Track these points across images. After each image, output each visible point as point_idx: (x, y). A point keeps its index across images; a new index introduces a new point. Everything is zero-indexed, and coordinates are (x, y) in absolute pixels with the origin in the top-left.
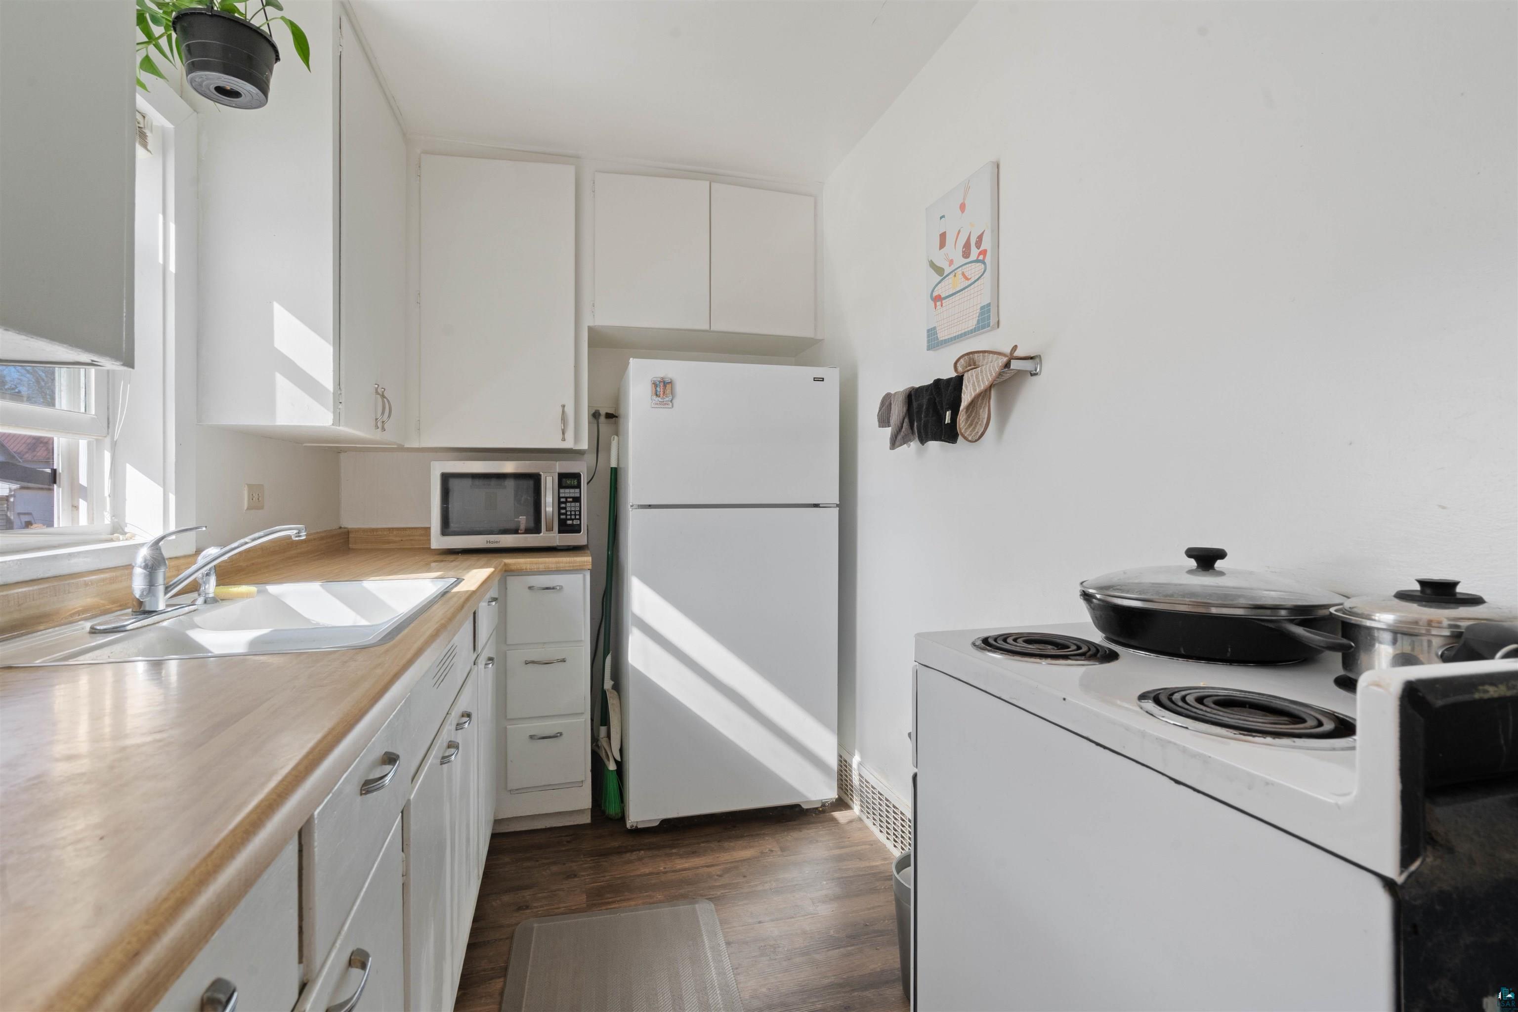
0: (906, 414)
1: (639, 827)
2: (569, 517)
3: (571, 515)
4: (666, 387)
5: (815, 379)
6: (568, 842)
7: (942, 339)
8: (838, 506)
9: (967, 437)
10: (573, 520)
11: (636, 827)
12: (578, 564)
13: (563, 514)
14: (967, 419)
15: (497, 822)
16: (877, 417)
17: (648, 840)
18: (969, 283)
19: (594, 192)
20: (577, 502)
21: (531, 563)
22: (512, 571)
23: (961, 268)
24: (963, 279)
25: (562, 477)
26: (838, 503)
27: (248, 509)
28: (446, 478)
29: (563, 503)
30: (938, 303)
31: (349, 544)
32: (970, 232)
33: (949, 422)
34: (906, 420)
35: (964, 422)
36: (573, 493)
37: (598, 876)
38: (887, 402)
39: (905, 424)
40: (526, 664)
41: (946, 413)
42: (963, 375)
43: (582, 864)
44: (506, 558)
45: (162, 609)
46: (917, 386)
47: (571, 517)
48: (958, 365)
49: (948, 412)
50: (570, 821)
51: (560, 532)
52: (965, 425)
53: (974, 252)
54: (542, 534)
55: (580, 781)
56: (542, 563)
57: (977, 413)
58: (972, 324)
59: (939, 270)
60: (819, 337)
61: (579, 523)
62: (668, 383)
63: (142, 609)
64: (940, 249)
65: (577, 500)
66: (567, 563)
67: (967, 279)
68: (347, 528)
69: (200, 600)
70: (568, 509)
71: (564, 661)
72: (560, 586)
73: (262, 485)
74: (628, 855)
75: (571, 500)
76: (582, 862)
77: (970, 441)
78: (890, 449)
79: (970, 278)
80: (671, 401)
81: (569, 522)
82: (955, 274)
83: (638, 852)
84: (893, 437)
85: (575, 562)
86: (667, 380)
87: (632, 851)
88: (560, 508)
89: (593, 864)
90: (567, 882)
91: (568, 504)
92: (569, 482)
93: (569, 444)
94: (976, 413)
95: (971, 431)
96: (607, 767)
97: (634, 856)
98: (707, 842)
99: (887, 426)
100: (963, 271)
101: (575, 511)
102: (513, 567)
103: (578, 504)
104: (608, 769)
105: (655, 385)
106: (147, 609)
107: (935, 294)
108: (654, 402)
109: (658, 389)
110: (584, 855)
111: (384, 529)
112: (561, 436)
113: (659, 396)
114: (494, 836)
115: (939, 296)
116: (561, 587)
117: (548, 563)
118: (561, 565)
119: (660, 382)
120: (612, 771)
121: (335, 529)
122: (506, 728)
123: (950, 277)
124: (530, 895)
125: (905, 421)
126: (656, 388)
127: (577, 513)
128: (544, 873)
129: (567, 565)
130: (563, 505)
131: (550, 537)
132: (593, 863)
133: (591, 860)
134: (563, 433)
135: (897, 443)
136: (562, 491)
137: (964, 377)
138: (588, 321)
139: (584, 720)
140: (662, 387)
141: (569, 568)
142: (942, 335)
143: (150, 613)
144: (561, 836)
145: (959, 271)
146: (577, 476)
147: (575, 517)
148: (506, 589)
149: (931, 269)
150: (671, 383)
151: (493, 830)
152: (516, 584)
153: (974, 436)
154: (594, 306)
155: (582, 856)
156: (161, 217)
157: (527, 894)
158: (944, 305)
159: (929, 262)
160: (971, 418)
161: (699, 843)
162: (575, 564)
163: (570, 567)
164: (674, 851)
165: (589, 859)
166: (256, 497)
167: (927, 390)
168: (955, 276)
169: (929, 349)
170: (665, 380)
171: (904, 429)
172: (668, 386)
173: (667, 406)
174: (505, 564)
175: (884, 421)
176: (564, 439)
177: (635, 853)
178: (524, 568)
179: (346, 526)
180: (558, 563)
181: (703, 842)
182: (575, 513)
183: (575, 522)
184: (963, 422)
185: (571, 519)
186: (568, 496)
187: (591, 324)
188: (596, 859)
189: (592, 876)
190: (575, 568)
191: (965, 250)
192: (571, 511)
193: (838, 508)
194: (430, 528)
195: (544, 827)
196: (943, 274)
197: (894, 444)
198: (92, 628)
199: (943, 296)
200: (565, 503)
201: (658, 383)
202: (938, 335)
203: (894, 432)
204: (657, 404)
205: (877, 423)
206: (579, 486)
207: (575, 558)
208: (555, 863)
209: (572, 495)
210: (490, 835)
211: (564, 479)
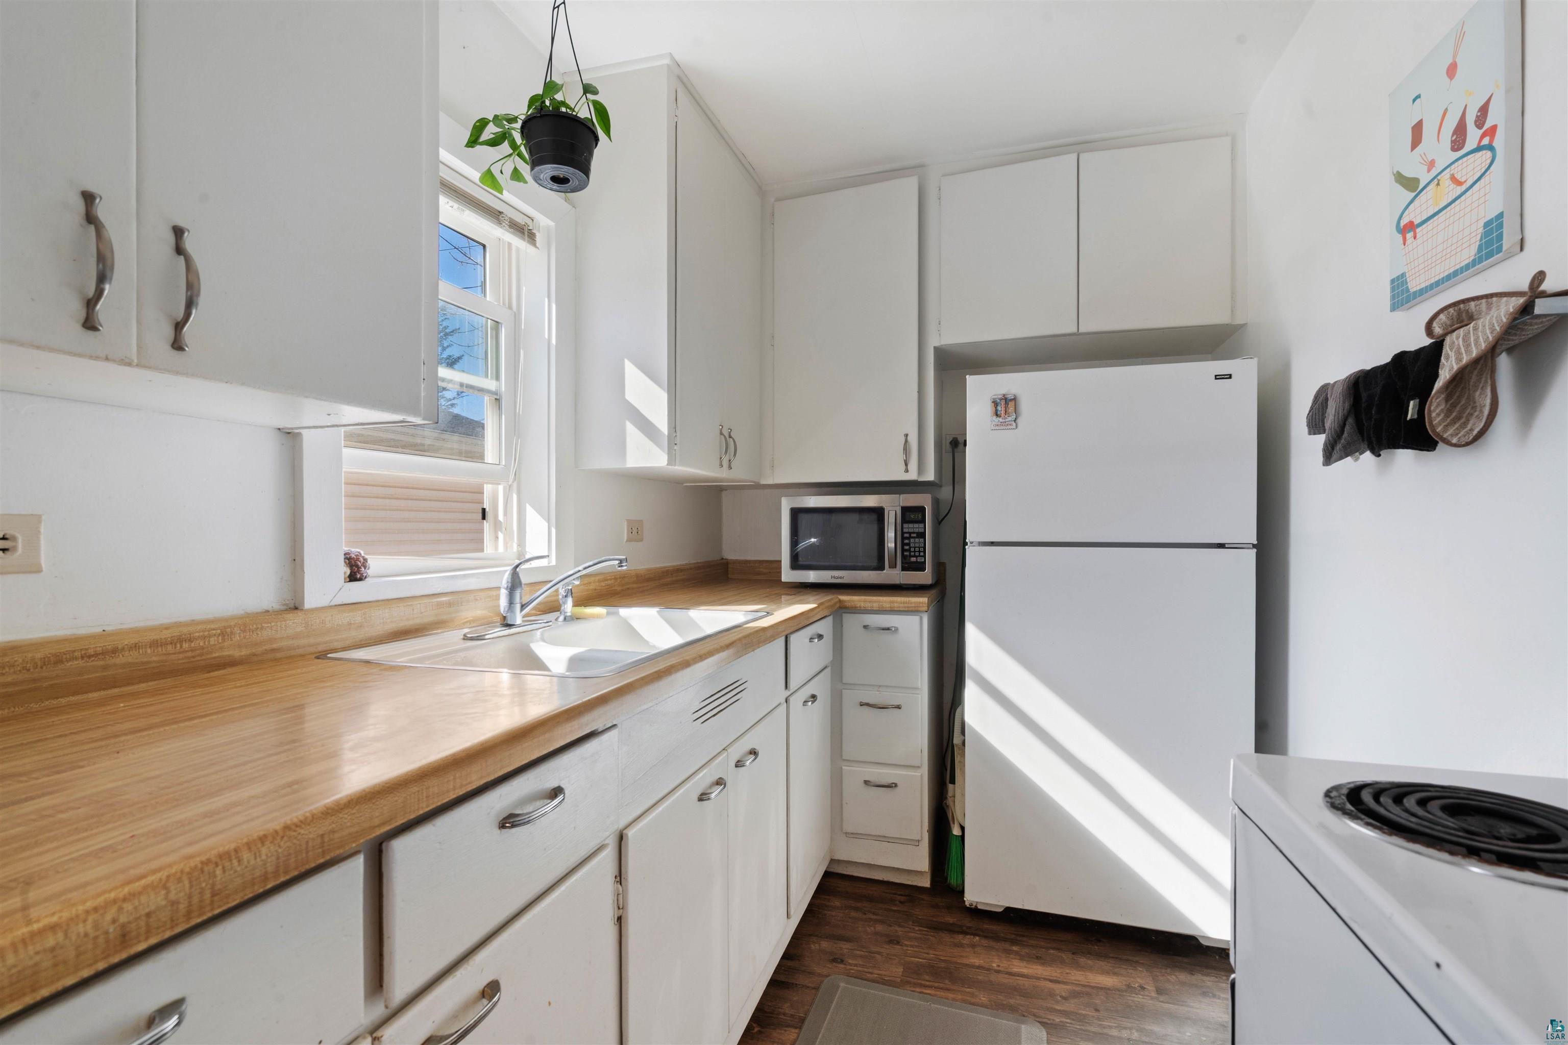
0: (1349, 412)
1: (980, 907)
2: (913, 554)
3: (915, 552)
4: (1008, 404)
5: (1217, 377)
6: (901, 902)
7: (1415, 289)
8: (1254, 546)
9: (1449, 438)
10: (916, 557)
11: (976, 906)
12: (913, 605)
13: (907, 550)
14: (1449, 412)
15: (833, 861)
16: (1306, 420)
17: (987, 926)
18: (1463, 190)
19: (940, 199)
20: (921, 538)
21: (865, 601)
22: (846, 608)
23: (1449, 169)
24: (1453, 186)
25: (905, 510)
26: (1255, 542)
27: (627, 541)
28: (796, 513)
29: (907, 538)
30: (1409, 235)
31: (728, 574)
32: (1466, 106)
33: (1416, 416)
34: (1350, 421)
35: (1442, 415)
36: (917, 527)
37: (922, 950)
38: (1322, 398)
39: (1347, 428)
40: (861, 705)
41: (1409, 403)
42: (1443, 340)
43: (909, 932)
44: (842, 594)
45: (519, 623)
46: (1368, 367)
47: (915, 554)
48: (1435, 324)
49: (1412, 403)
50: (908, 880)
51: (904, 569)
52: (1443, 420)
53: (1473, 136)
54: (885, 571)
55: (916, 840)
56: (875, 602)
57: (1471, 401)
58: (1468, 254)
59: (1409, 183)
60: (1239, 321)
61: (923, 560)
62: (1011, 400)
63: (505, 622)
64: (1412, 150)
65: (922, 535)
66: (901, 603)
67: (1459, 183)
68: (727, 559)
69: (562, 618)
70: (912, 545)
71: (899, 707)
72: (895, 627)
73: (642, 521)
74: (961, 936)
75: (915, 535)
76: (909, 930)
77: (1455, 445)
78: (1324, 465)
79: (1465, 181)
80: (1015, 421)
81: (913, 559)
82: (1439, 180)
83: (972, 937)
84: (1327, 446)
85: (909, 603)
86: (1010, 397)
87: (965, 933)
88: (903, 544)
89: (920, 936)
90: (888, 947)
91: (912, 540)
92: (912, 516)
93: (912, 475)
94: (1468, 398)
95: (1457, 429)
96: (952, 832)
97: (966, 940)
98: (1058, 949)
99: (1322, 431)
100: (1451, 173)
101: (919, 548)
102: (848, 604)
103: (922, 540)
104: (952, 834)
105: (995, 403)
106: (509, 622)
107: (1402, 223)
108: (994, 423)
109: (999, 408)
110: (913, 922)
111: (756, 562)
112: (904, 467)
113: (1000, 416)
114: (827, 875)
115: (1411, 223)
116: (897, 629)
117: (882, 602)
118: (896, 605)
119: (1001, 399)
120: (956, 836)
121: (717, 560)
122: (842, 768)
123: (1428, 189)
124: (848, 949)
125: (1347, 423)
126: (996, 408)
127: (922, 549)
128: (868, 929)
129: (902, 605)
130: (907, 541)
131: (893, 575)
132: (920, 934)
133: (920, 930)
134: (906, 465)
135: (1335, 456)
136: (905, 526)
137: (1445, 342)
138: (934, 341)
139: (920, 774)
140: (1003, 406)
141: (904, 609)
142: (1414, 285)
143: (509, 626)
144: (895, 894)
145: (1446, 175)
146: (922, 510)
147: (919, 554)
148: (842, 626)
149: (1398, 185)
150: (1015, 399)
151: (827, 867)
152: (852, 623)
153: (1464, 436)
154: (940, 324)
155: (911, 923)
156: (546, 300)
157: (845, 947)
158: (1418, 236)
159: (1394, 175)
160: (1458, 408)
161: (1048, 948)
162: (909, 605)
163: (905, 607)
164: (1015, 948)
165: (917, 928)
166: (635, 531)
167: (1382, 371)
168: (1438, 184)
169: (1394, 308)
170: (1006, 396)
171: (1345, 435)
172: (1011, 404)
173: (1009, 427)
174: (840, 601)
175: (1315, 424)
176: (907, 471)
177: (968, 937)
178: (858, 606)
179: (727, 558)
180: (893, 602)
181: (1054, 949)
182: (919, 549)
183: (919, 559)
184: (1438, 415)
185: (914, 556)
186: (912, 531)
187: (937, 344)
188: (925, 931)
189: (915, 949)
190: (910, 609)
191: (1457, 138)
192: (915, 548)
193: (1255, 550)
194: (781, 561)
195: (881, 879)
196: (1418, 187)
197: (1330, 456)
198: (465, 635)
199: (1416, 222)
200: (908, 538)
201: (999, 401)
202: (1409, 284)
203: (1329, 440)
204: (998, 425)
205: (1306, 429)
206: (923, 521)
207: (910, 599)
208: (882, 922)
209: (917, 530)
210: (824, 872)
211: (908, 513)
